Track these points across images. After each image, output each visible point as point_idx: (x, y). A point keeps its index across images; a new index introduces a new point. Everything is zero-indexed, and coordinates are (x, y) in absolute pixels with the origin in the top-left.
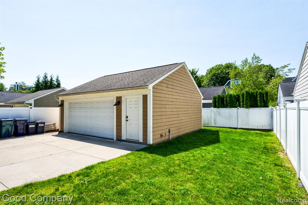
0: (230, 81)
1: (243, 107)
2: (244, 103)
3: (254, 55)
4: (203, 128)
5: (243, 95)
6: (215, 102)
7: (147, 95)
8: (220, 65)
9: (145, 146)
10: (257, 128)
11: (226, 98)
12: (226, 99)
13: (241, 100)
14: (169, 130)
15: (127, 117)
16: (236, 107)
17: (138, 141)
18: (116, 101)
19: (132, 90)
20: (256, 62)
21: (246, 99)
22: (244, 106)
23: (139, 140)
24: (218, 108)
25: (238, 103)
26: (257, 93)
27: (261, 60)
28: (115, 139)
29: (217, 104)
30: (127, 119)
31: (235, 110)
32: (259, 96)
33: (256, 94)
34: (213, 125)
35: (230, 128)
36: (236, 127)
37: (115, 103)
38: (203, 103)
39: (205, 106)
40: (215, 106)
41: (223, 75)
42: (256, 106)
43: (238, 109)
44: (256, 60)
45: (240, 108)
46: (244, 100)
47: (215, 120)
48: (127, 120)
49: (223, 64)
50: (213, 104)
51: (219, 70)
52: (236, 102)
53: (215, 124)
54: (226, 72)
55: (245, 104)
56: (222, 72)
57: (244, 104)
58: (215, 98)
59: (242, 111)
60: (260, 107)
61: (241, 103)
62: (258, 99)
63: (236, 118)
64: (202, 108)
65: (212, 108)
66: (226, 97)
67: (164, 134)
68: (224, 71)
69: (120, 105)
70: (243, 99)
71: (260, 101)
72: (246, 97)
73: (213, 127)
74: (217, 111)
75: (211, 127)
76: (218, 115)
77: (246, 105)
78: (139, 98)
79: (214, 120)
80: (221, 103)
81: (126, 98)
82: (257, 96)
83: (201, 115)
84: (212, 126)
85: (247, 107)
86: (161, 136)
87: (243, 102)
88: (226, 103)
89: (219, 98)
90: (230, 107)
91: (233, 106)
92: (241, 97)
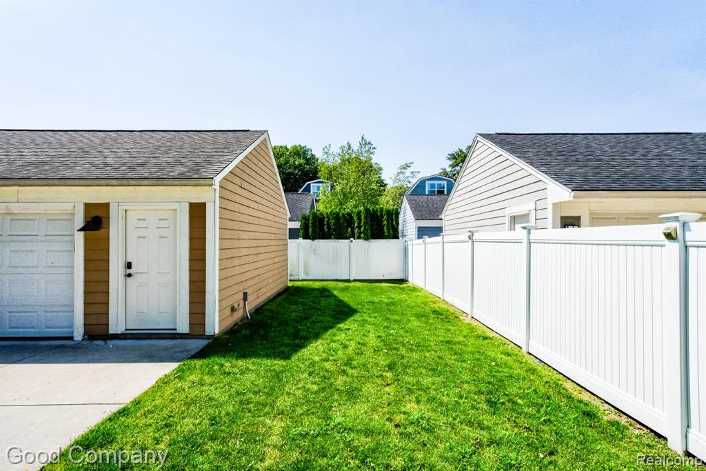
0: (310, 184)
1: (359, 238)
2: (362, 229)
3: (363, 138)
4: (290, 284)
5: (359, 213)
6: (305, 226)
7: (204, 204)
8: (281, 147)
9: (203, 343)
11: (329, 219)
12: (328, 222)
13: (356, 225)
14: (245, 294)
15: (129, 266)
16: (349, 239)
17: (174, 332)
18: (85, 217)
19: (154, 187)
20: (366, 151)
21: (364, 222)
22: (362, 236)
23: (176, 329)
24: (313, 239)
25: (349, 229)
26: (382, 211)
27: (374, 148)
28: (78, 334)
29: (311, 230)
30: (129, 271)
31: (344, 243)
32: (385, 217)
33: (381, 214)
34: (302, 276)
35: (336, 280)
36: (347, 278)
37: (81, 225)
38: (289, 229)
39: (293, 234)
40: (306, 236)
41: (289, 169)
42: (381, 237)
43: (352, 241)
44: (367, 148)
45: (354, 241)
46: (362, 224)
47: (306, 266)
48: (129, 275)
49: (289, 147)
50: (301, 231)
51: (281, 157)
52: (347, 227)
53: (307, 274)
54: (294, 164)
55: (363, 232)
56: (287, 162)
57: (360, 233)
58: (305, 218)
59: (358, 246)
60: (388, 237)
61: (356, 230)
62: (385, 222)
63: (348, 259)
64: (289, 241)
65: (301, 240)
66: (328, 217)
67: (236, 306)
68: (292, 160)
69: (102, 231)
70: (359, 223)
71: (388, 227)
72: (365, 218)
73: (303, 280)
74: (311, 246)
75: (298, 280)
76: (312, 255)
77: (365, 234)
78: (176, 210)
79: (305, 268)
80: (318, 230)
81: (127, 208)
82: (383, 218)
83: (287, 255)
84: (301, 278)
85: (366, 239)
86: (233, 310)
87: (359, 227)
88: (329, 230)
89: (313, 218)
90: (336, 238)
91: (341, 236)
92: (355, 218)
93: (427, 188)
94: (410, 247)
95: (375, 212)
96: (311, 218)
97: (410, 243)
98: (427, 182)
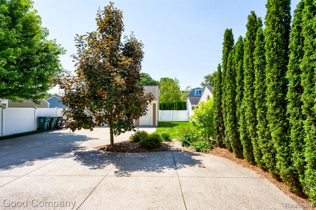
1: (175, 110)
5: (175, 103)
7: (155, 104)
10: (182, 121)
12: (167, 105)
13: (175, 106)
16: (172, 110)
24: (163, 110)
29: (162, 108)
33: (182, 103)
42: (182, 109)
47: (161, 117)
52: (172, 107)
53: (161, 120)
59: (175, 112)
60: (184, 110)
62: (183, 105)
63: (172, 115)
65: (159, 110)
70: (176, 106)
71: (183, 107)
72: (177, 104)
74: (162, 112)
78: (150, 105)
80: (164, 108)
85: (177, 110)
87: (176, 107)
88: (167, 108)
89: (163, 104)
90: (169, 110)
91: (170, 109)
92: (174, 104)
93: (195, 92)
94: (190, 113)
95: (180, 102)
96: (162, 104)
97: (190, 111)
98: (195, 90)
